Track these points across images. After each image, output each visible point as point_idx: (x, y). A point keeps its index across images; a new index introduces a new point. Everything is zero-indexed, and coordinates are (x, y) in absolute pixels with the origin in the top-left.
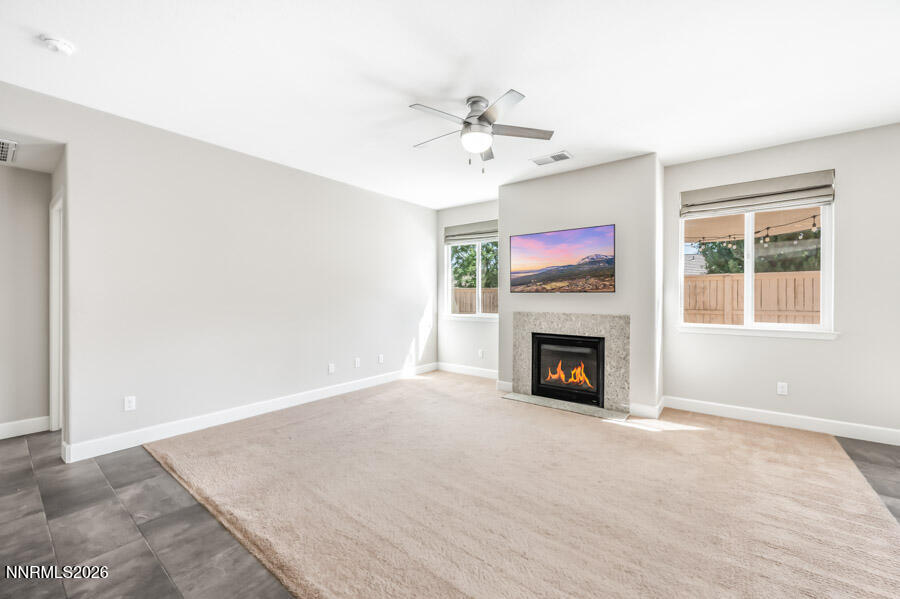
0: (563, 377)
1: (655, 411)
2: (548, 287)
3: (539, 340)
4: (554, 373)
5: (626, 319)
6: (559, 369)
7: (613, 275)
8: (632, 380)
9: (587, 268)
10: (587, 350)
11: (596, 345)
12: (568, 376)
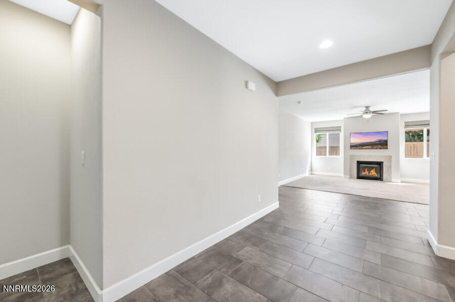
0: (367, 173)
1: (400, 181)
2: (364, 148)
3: (359, 163)
4: (365, 172)
5: (391, 157)
6: (366, 171)
7: (387, 145)
8: (392, 172)
9: (377, 143)
10: (376, 166)
11: (380, 164)
12: (369, 173)
